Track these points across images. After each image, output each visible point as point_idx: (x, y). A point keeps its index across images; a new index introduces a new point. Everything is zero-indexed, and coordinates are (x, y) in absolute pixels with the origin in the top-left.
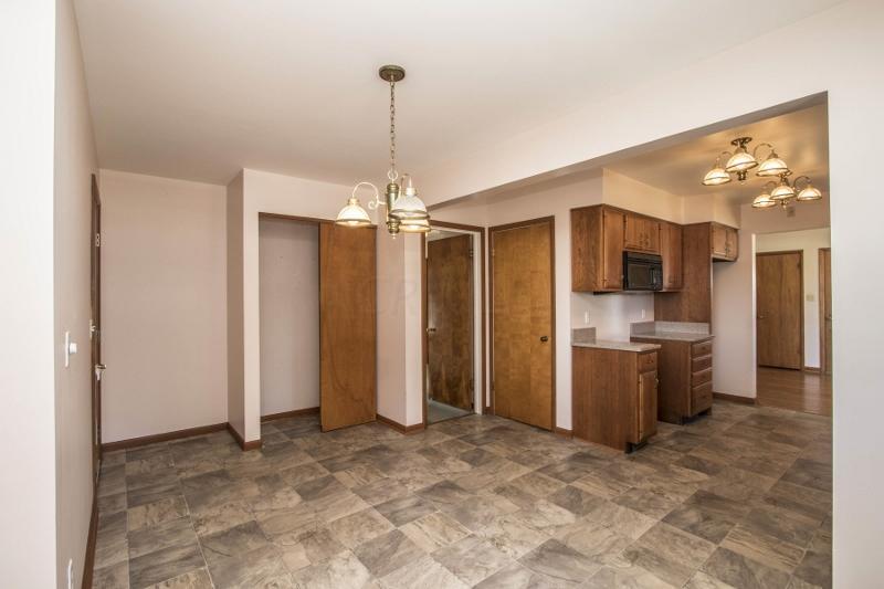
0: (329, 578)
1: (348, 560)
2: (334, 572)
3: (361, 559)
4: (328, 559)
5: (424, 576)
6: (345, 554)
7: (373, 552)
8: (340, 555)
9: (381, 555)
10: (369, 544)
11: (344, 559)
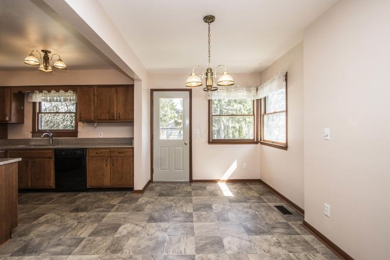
0: (240, 245)
1: (229, 249)
2: (237, 246)
3: (223, 246)
4: (239, 253)
5: (204, 231)
6: (229, 252)
7: (216, 247)
8: (231, 252)
9: (213, 244)
10: (216, 252)
11: (231, 250)
